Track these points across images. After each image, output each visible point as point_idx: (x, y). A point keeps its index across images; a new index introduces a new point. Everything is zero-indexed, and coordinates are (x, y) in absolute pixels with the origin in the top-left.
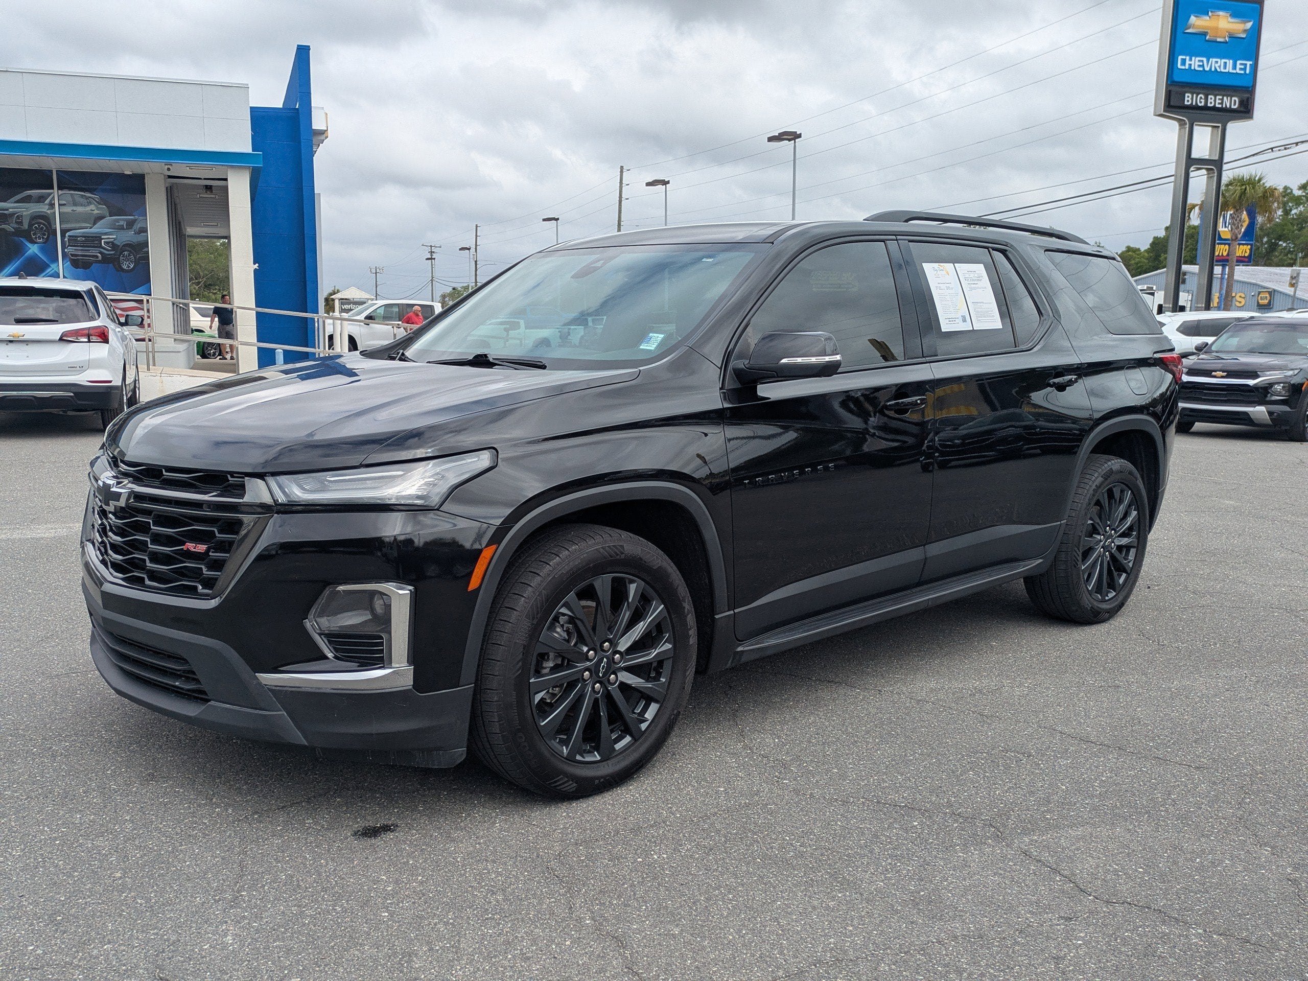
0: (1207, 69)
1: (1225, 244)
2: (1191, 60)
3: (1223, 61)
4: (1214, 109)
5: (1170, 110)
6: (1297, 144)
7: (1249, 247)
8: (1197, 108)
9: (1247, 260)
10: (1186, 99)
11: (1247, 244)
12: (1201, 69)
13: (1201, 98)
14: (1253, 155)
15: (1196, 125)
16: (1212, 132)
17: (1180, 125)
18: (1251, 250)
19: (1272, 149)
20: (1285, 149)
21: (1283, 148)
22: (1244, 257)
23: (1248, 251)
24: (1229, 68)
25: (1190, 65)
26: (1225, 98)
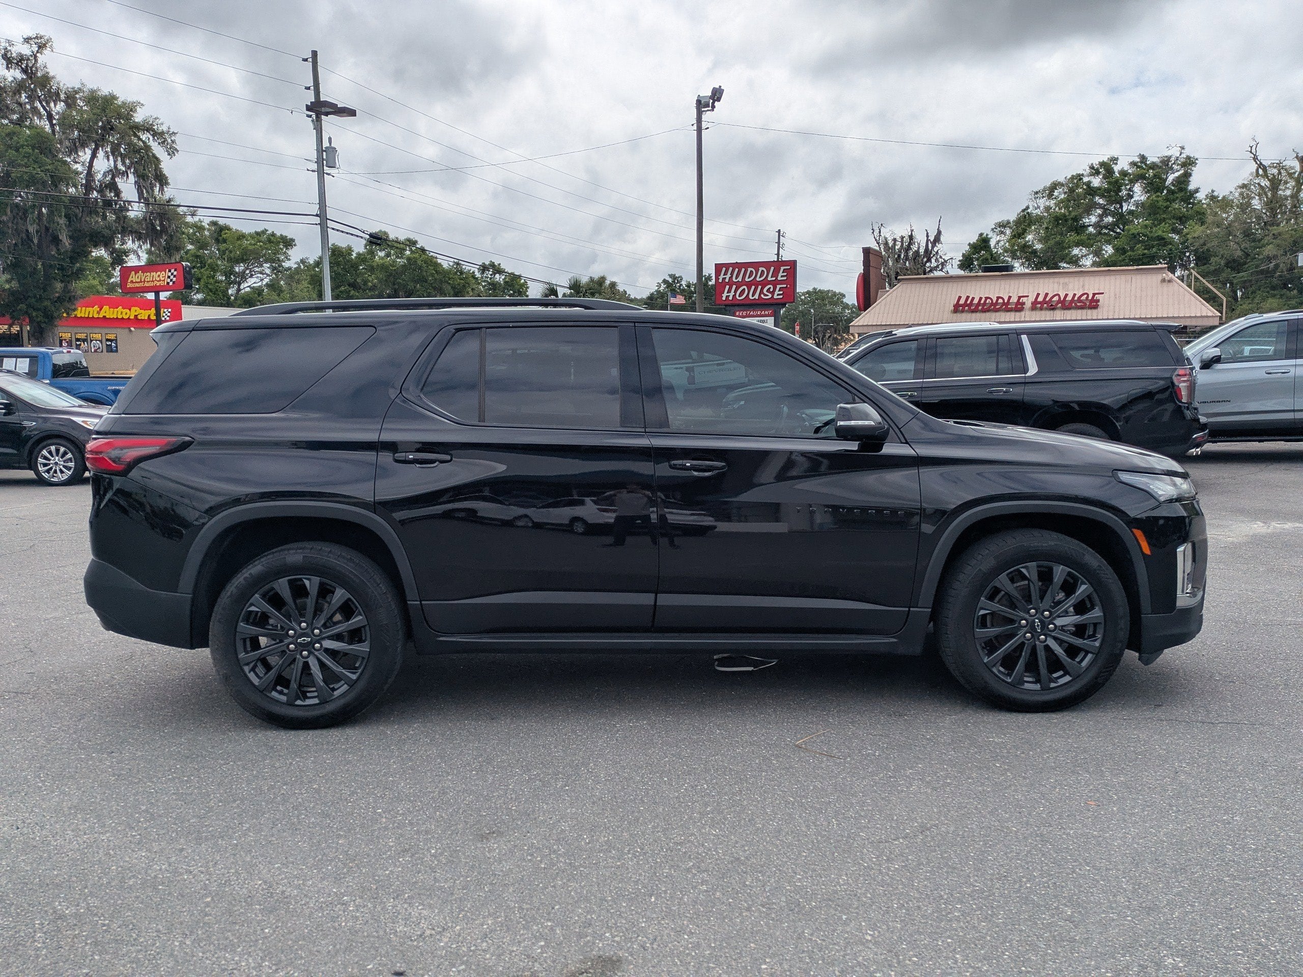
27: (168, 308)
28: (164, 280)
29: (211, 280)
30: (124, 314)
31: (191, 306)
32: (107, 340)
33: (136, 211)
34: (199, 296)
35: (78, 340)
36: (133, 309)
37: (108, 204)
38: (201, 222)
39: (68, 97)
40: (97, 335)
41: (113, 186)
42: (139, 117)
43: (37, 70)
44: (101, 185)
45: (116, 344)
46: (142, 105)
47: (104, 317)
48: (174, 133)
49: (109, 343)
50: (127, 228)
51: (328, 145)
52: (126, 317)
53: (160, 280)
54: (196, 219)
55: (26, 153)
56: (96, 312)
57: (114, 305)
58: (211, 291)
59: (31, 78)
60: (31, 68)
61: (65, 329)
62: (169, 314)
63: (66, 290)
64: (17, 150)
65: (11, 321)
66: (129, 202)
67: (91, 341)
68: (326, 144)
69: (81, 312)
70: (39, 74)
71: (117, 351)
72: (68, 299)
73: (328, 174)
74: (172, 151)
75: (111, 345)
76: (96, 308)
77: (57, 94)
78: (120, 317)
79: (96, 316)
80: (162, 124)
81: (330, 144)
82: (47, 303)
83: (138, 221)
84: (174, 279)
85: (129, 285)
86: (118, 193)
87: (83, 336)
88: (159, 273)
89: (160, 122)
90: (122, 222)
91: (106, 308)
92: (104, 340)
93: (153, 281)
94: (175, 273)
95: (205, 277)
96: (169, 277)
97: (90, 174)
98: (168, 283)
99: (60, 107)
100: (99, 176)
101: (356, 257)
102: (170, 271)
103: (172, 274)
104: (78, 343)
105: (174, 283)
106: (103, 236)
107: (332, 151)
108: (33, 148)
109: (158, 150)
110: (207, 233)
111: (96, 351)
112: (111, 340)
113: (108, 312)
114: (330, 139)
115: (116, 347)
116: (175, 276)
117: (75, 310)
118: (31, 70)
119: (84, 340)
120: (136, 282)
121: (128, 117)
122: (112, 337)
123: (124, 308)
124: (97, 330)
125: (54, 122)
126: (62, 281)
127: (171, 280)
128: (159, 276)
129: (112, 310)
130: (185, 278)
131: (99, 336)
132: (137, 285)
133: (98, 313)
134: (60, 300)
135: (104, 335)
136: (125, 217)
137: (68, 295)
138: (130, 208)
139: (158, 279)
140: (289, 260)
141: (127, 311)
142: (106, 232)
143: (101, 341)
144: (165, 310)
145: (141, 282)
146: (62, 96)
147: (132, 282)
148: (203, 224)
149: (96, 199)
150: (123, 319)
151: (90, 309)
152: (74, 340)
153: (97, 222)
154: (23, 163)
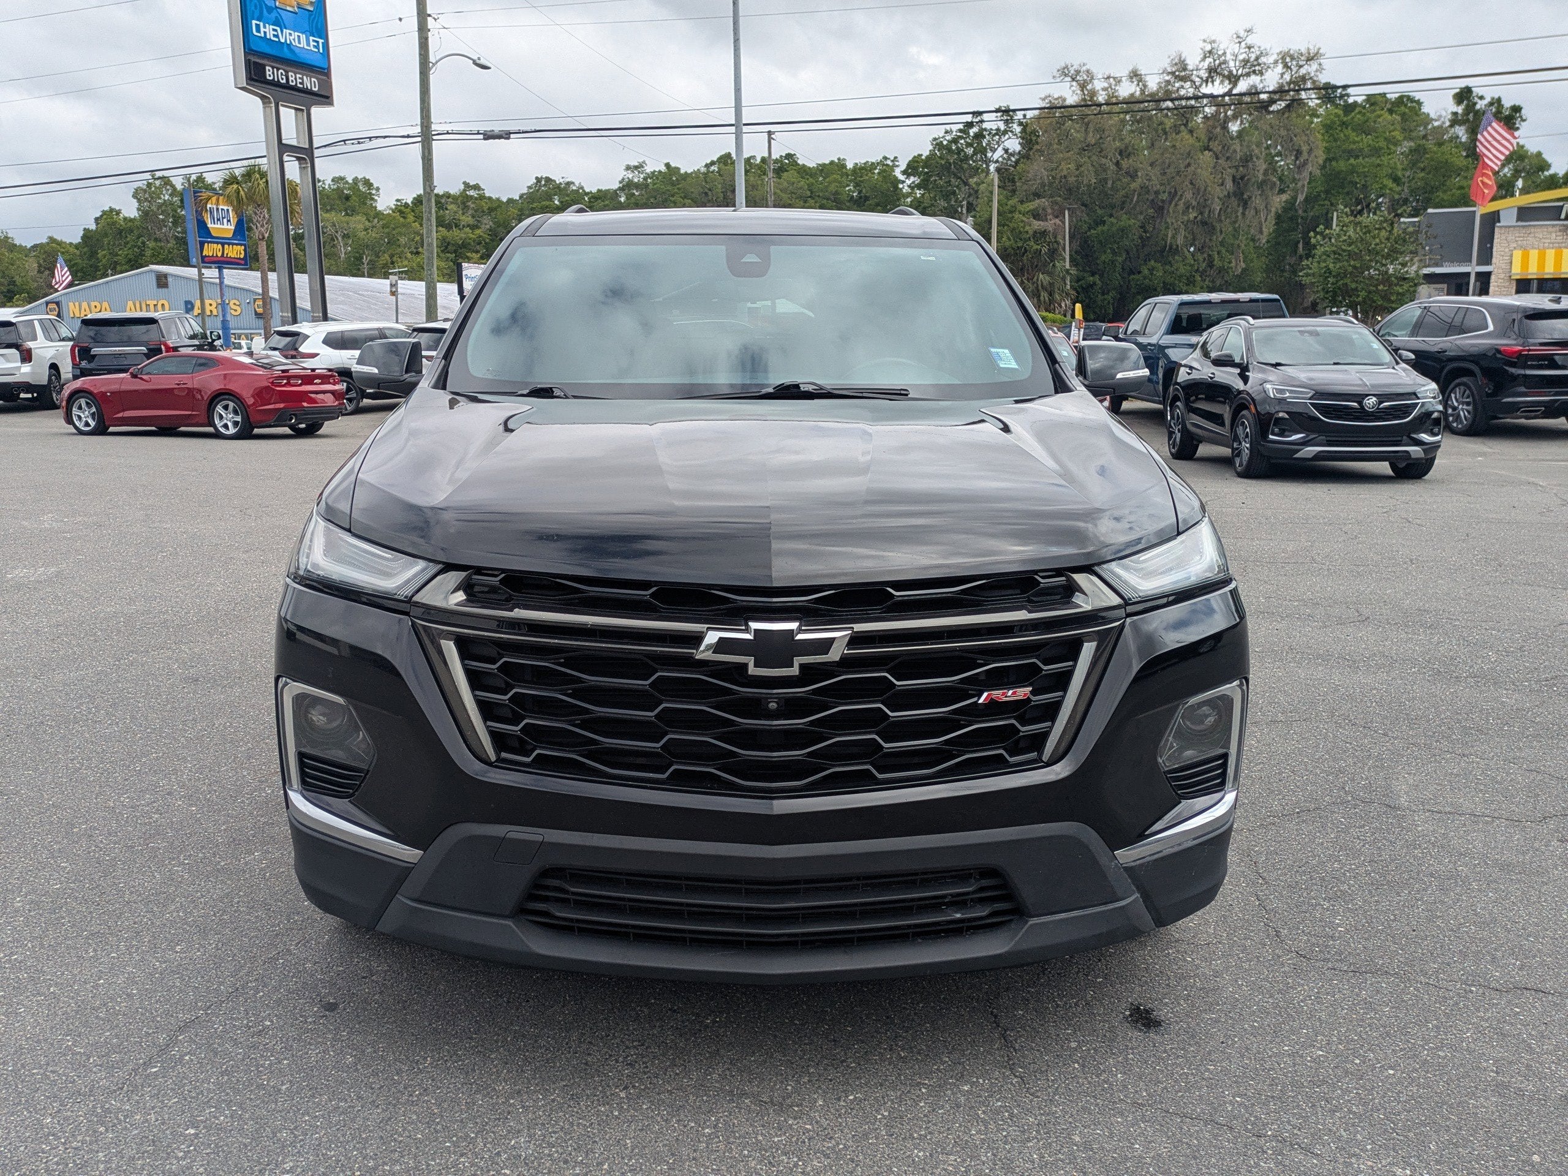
0: (283, 40)
1: (217, 243)
2: (265, 27)
3: (296, 34)
4: (294, 88)
5: (253, 83)
6: (370, 138)
7: (243, 247)
8: (277, 84)
9: (243, 262)
10: (268, 73)
11: (241, 245)
12: (277, 40)
13: (282, 74)
14: (325, 146)
15: (283, 105)
16: (296, 115)
17: (264, 103)
18: (245, 250)
19: (344, 141)
20: (359, 143)
21: (356, 141)
22: (240, 259)
23: (243, 252)
24: (303, 44)
25: (265, 33)
26: (305, 78)
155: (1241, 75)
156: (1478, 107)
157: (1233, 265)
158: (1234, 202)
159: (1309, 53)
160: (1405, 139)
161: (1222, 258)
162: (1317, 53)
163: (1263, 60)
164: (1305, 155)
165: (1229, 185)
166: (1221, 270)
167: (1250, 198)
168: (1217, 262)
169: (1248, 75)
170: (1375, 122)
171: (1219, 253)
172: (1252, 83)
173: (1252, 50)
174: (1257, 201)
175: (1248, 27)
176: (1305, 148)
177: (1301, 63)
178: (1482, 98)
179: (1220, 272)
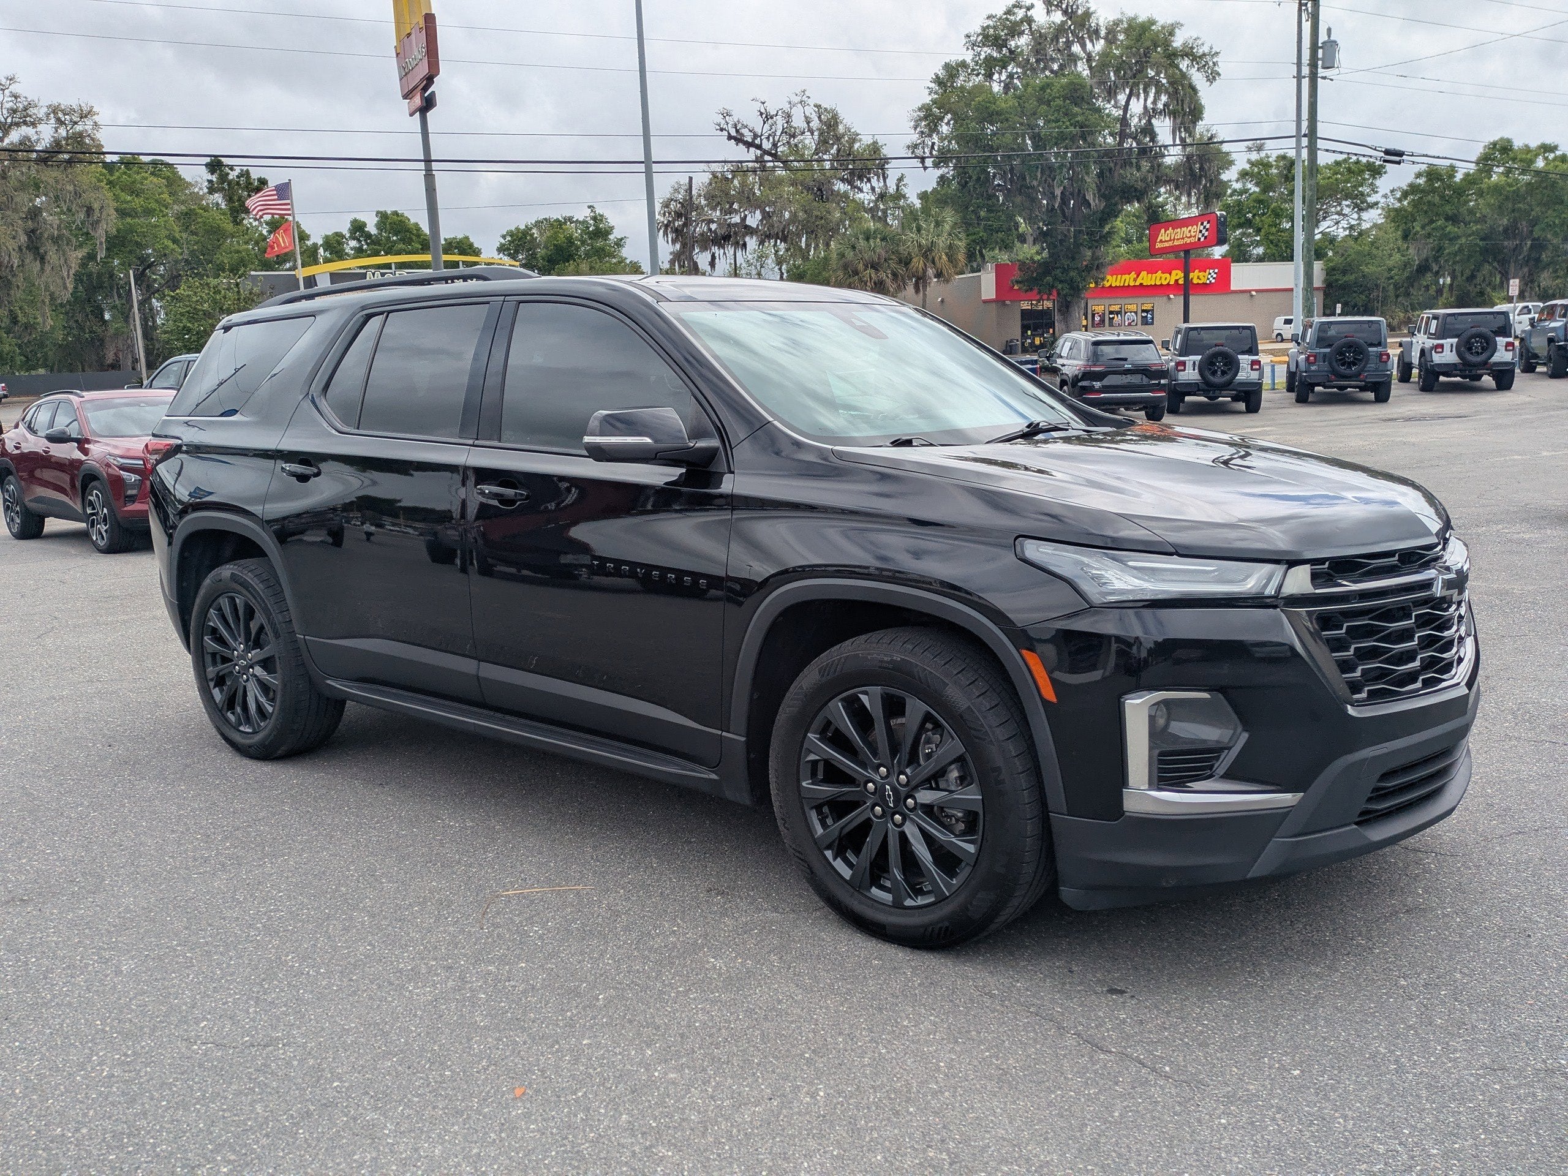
27: (1214, 269)
28: (1195, 236)
29: (1274, 230)
30: (1163, 279)
31: (1251, 263)
32: (1143, 311)
33: (1173, 157)
34: (1260, 250)
35: (1111, 313)
36: (1174, 272)
37: (1143, 151)
38: (1268, 157)
39: (1107, 34)
40: (1133, 305)
41: (1149, 131)
42: (1178, 42)
43: (1078, 8)
44: (1137, 130)
45: (1152, 315)
46: (1182, 25)
47: (1141, 284)
48: (1217, 53)
49: (1144, 314)
50: (1161, 176)
51: (1326, 38)
52: (1165, 283)
53: (1191, 237)
54: (1263, 154)
55: (1057, 106)
56: (1132, 279)
57: (1152, 270)
58: (1272, 243)
59: (1070, 18)
60: (1072, 6)
61: (1097, 301)
62: (1215, 276)
63: (1094, 258)
64: (1049, 105)
65: (1038, 297)
66: (1166, 147)
67: (1126, 313)
68: (1323, 37)
69: (1112, 281)
70: (1080, 12)
71: (1152, 323)
72: (1096, 267)
73: (1324, 78)
74: (1213, 76)
75: (1146, 317)
76: (1133, 275)
77: (1097, 32)
78: (1158, 283)
79: (1132, 284)
80: (1203, 44)
81: (1329, 36)
82: (1072, 274)
83: (1177, 168)
84: (1206, 234)
85: (1158, 245)
86: (1153, 136)
87: (1116, 308)
88: (1190, 228)
89: (1200, 43)
90: (1156, 171)
91: (1144, 274)
92: (1139, 312)
93: (1183, 238)
94: (1208, 226)
95: (1266, 226)
96: (1201, 231)
97: (1124, 121)
98: (1199, 239)
99: (1100, 45)
100: (1134, 121)
101: (1462, 180)
102: (1202, 224)
103: (1205, 227)
104: (1111, 316)
105: (1206, 238)
106: (1136, 190)
107: (1331, 45)
108: (1065, 98)
109: (1197, 78)
110: (1274, 171)
111: (1129, 324)
112: (1147, 311)
113: (1146, 279)
114: (1329, 30)
115: (1152, 318)
116: (1207, 230)
117: (1103, 279)
118: (1072, 9)
119: (1118, 313)
120: (1166, 241)
121: (1167, 44)
122: (1148, 307)
123: (1163, 273)
124: (1131, 300)
125: (1094, 64)
126: (1090, 248)
127: (1203, 235)
128: (1190, 231)
129: (1150, 275)
130: (1218, 231)
131: (1133, 307)
132: (1166, 245)
133: (1135, 280)
134: (1088, 269)
135: (1139, 305)
136: (1159, 165)
137: (1096, 262)
138: (1166, 153)
139: (1189, 235)
140: (1377, 192)
141: (1168, 275)
142: (1140, 185)
143: (1136, 313)
144: (1211, 271)
145: (1170, 240)
146: (1103, 33)
147: (1161, 241)
148: (1270, 160)
149: (1131, 149)
150: (1161, 285)
151: (1127, 277)
152: (1107, 313)
153: (1132, 175)
154: (1053, 118)
155: (11, 124)
156: (230, 177)
157: (40, 320)
158: (29, 258)
159: (82, 110)
160: (174, 202)
161: (25, 314)
162: (89, 112)
163: (31, 111)
164: (97, 214)
165: (23, 238)
166: (26, 326)
167: (46, 252)
168: (21, 318)
169: (18, 125)
170: (142, 183)
171: (20, 308)
172: (24, 134)
173: (19, 100)
174: (52, 256)
175: (10, 74)
176: (96, 206)
177: (75, 119)
178: (232, 168)
179: (26, 328)
